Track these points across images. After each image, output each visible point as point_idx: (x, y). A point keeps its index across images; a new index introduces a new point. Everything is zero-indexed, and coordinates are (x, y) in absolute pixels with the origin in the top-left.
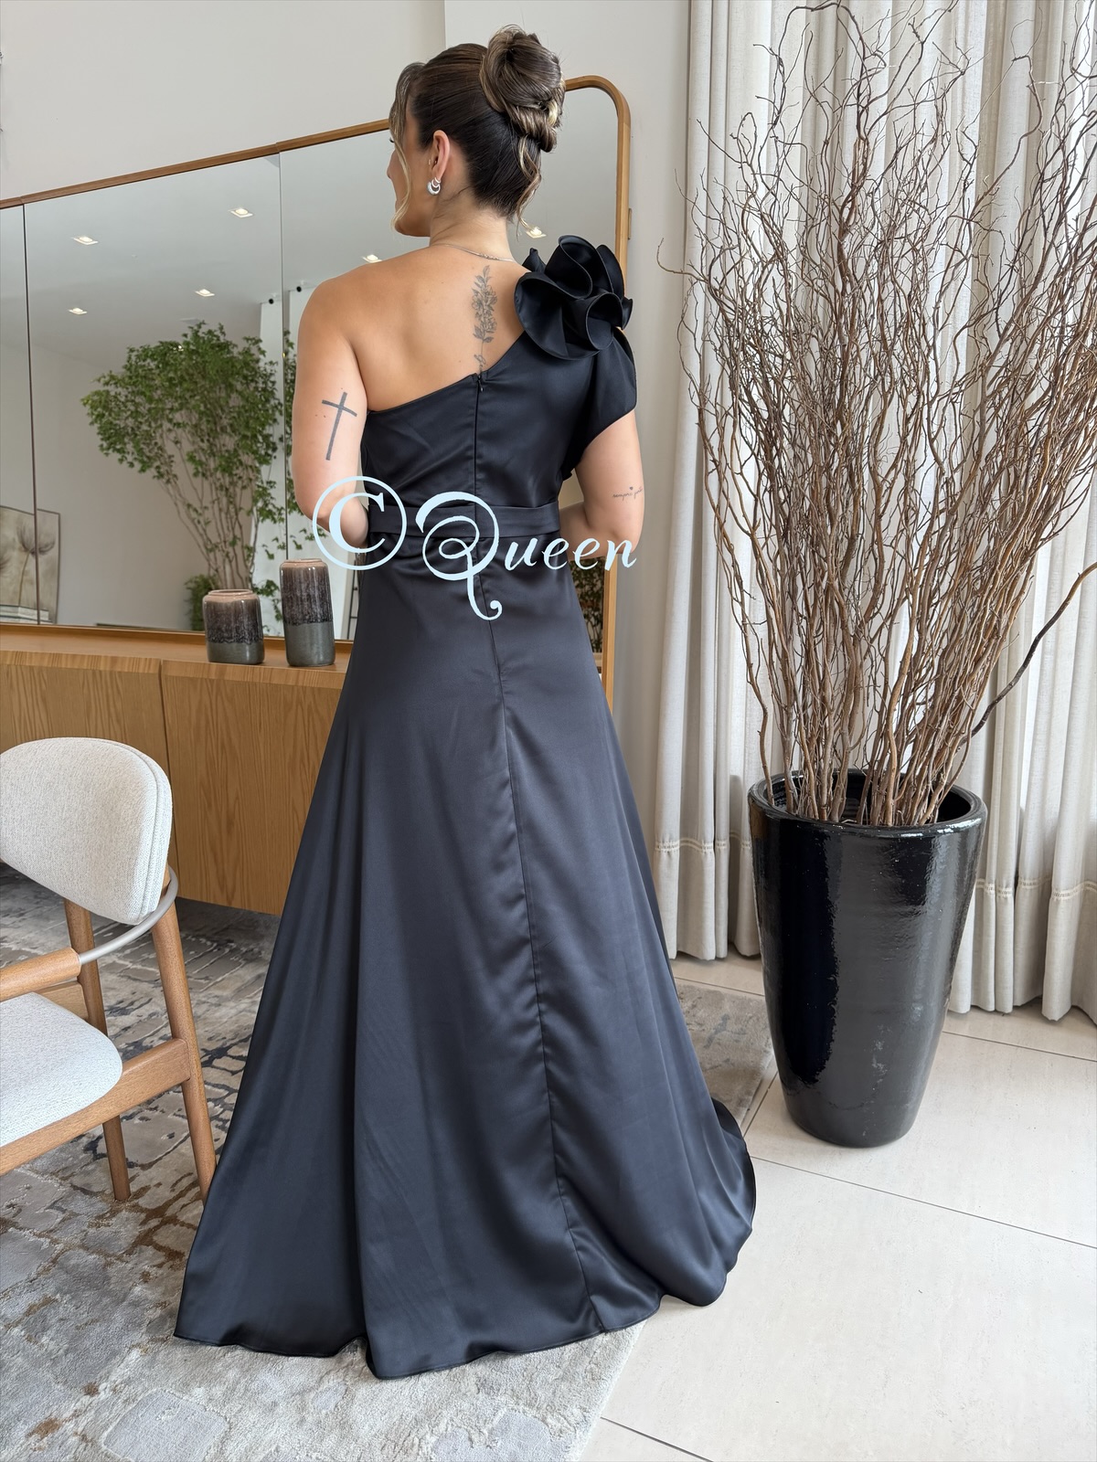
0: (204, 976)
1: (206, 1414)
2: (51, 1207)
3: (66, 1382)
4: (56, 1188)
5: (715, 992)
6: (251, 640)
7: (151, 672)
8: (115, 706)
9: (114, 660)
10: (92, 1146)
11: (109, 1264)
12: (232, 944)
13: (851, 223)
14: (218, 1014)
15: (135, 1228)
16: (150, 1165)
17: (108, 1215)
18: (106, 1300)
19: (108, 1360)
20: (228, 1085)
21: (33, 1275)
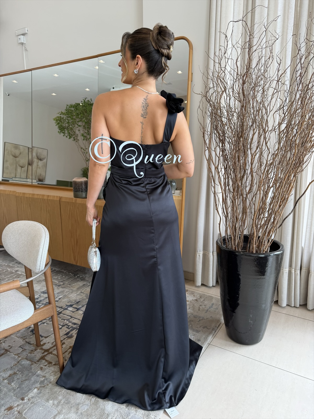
0: (69, 284)
1: (52, 408)
2: (19, 347)
3: (16, 396)
4: (21, 342)
5: (211, 296)
6: (85, 191)
7: (58, 200)
8: (48, 209)
9: (48, 196)
10: (32, 331)
11: (32, 364)
12: (78, 275)
13: (246, 81)
14: (71, 295)
15: (41, 354)
16: (47, 337)
17: (34, 350)
18: (30, 374)
19: (28, 391)
20: (71, 315)
21: (12, 366)
